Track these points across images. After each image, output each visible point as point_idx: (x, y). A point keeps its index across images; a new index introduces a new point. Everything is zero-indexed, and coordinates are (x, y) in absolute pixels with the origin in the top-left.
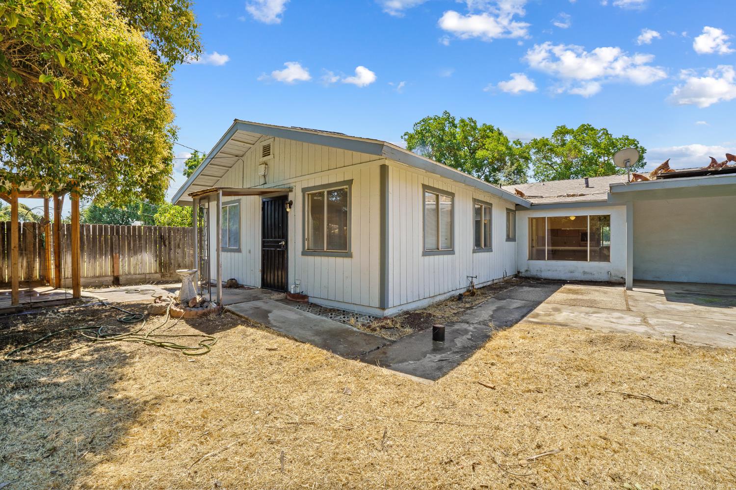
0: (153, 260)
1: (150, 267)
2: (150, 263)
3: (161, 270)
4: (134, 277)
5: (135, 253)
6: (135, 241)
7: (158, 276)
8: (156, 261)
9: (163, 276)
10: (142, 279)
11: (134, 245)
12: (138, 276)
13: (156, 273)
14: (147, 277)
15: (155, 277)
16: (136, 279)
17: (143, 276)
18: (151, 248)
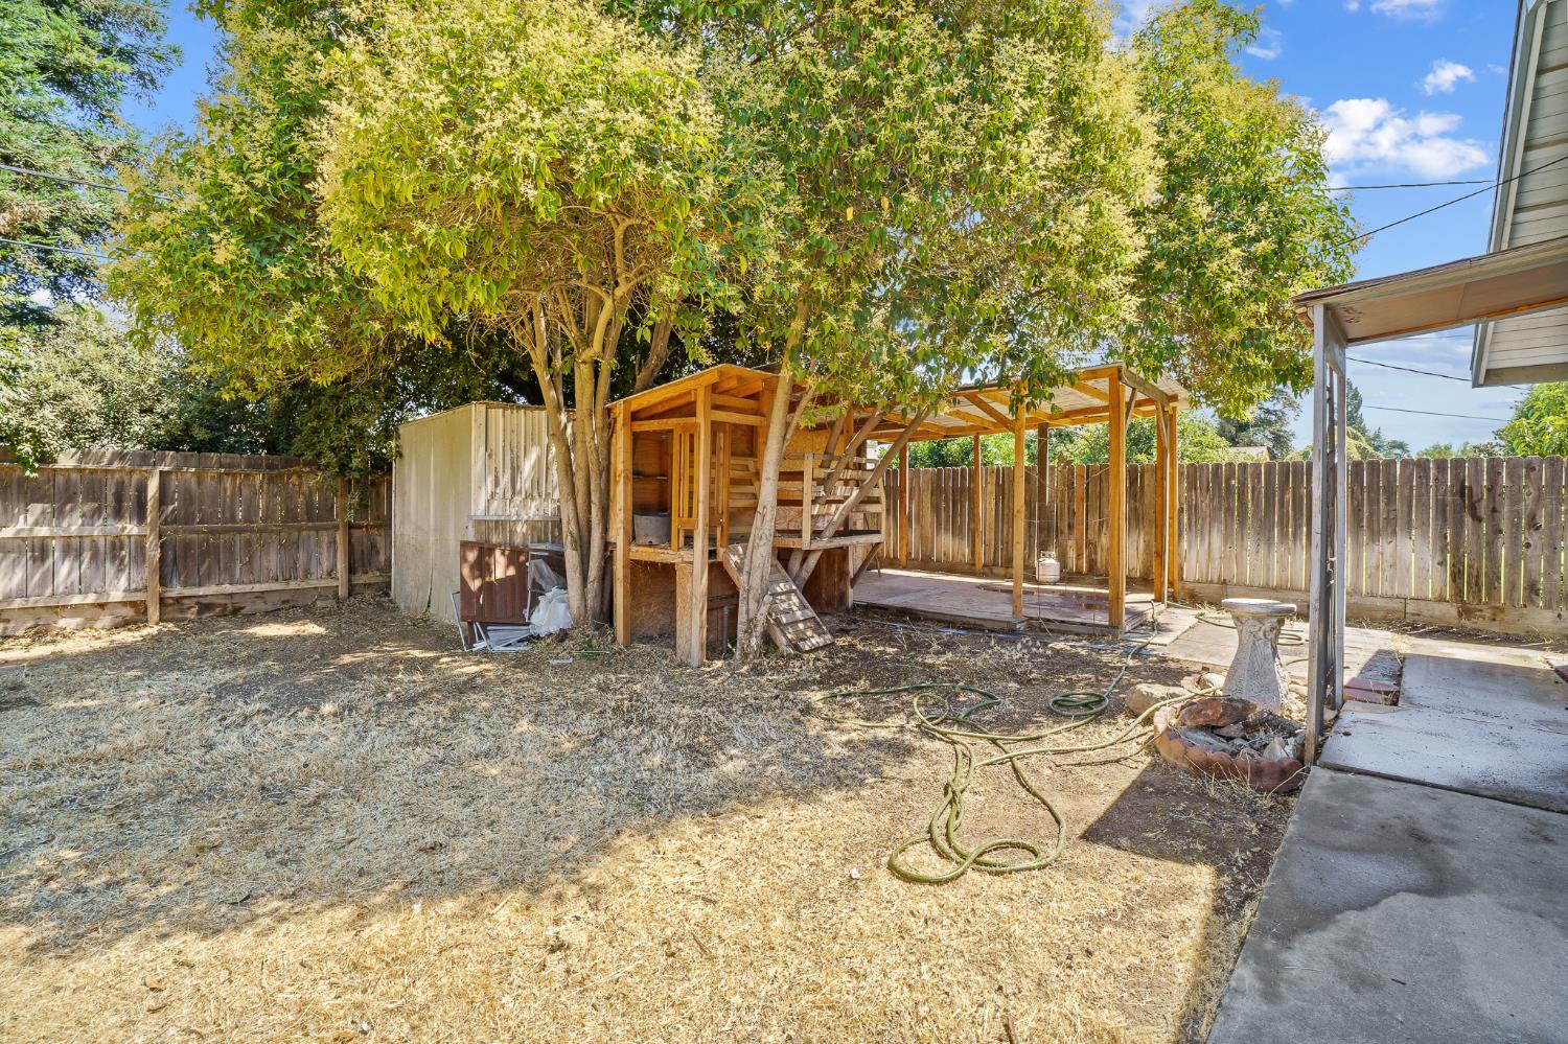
0: (1431, 563)
1: (1422, 580)
2: (1421, 569)
3: (1458, 592)
4: (1369, 601)
5: (1374, 536)
6: (1374, 502)
7: (1449, 611)
8: (1442, 563)
9: (1465, 612)
10: (1394, 611)
11: (1371, 514)
12: (1379, 602)
13: (1441, 599)
14: (1411, 608)
15: (1437, 613)
16: (1372, 609)
17: (1397, 605)
18: (1424, 524)
